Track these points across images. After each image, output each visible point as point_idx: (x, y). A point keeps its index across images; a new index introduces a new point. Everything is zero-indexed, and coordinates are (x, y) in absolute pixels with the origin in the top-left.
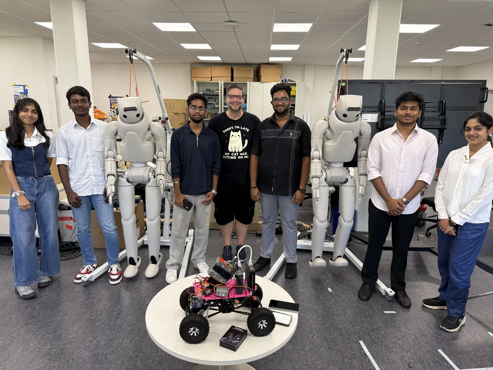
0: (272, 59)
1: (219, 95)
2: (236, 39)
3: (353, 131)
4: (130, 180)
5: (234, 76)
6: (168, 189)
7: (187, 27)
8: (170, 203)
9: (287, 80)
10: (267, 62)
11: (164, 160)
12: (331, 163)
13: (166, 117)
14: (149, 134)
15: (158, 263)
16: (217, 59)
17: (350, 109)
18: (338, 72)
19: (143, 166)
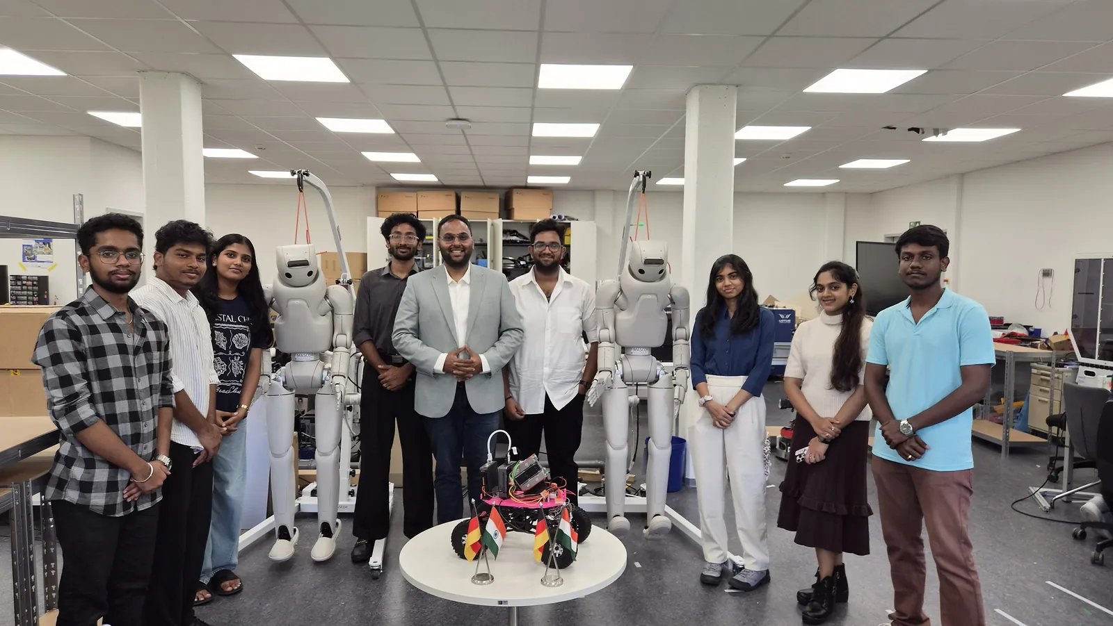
0: (532, 180)
1: (432, 244)
2: (463, 136)
3: (657, 295)
4: (290, 384)
5: (461, 209)
6: (348, 406)
7: (380, 127)
8: (351, 432)
9: (563, 218)
10: (523, 184)
11: (346, 350)
12: (630, 348)
13: (348, 279)
14: (326, 304)
15: (334, 536)
16: (431, 178)
17: (648, 262)
18: (631, 205)
19: (313, 359)
